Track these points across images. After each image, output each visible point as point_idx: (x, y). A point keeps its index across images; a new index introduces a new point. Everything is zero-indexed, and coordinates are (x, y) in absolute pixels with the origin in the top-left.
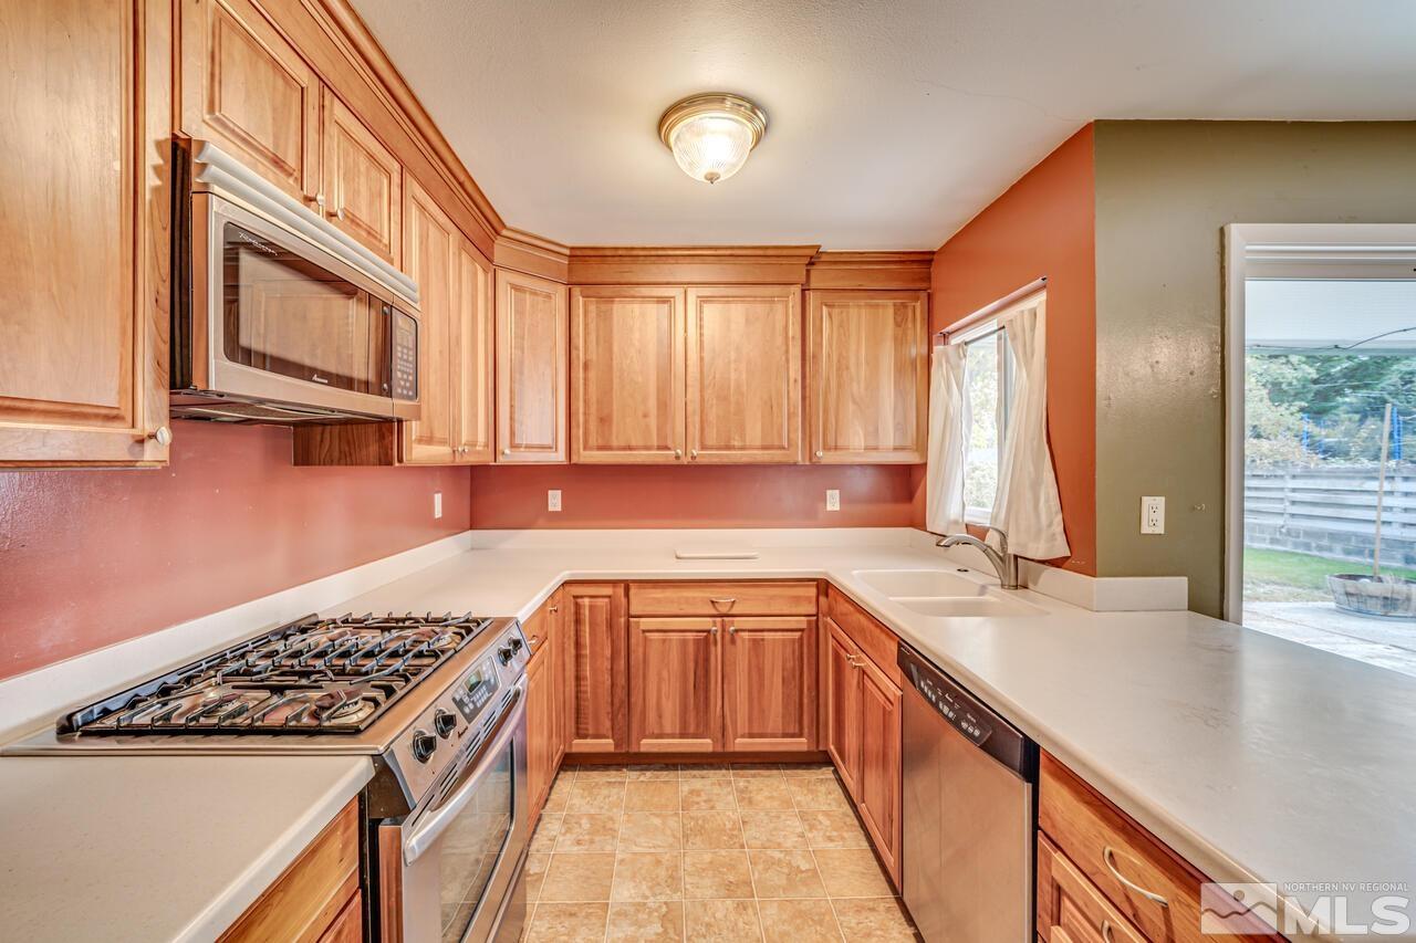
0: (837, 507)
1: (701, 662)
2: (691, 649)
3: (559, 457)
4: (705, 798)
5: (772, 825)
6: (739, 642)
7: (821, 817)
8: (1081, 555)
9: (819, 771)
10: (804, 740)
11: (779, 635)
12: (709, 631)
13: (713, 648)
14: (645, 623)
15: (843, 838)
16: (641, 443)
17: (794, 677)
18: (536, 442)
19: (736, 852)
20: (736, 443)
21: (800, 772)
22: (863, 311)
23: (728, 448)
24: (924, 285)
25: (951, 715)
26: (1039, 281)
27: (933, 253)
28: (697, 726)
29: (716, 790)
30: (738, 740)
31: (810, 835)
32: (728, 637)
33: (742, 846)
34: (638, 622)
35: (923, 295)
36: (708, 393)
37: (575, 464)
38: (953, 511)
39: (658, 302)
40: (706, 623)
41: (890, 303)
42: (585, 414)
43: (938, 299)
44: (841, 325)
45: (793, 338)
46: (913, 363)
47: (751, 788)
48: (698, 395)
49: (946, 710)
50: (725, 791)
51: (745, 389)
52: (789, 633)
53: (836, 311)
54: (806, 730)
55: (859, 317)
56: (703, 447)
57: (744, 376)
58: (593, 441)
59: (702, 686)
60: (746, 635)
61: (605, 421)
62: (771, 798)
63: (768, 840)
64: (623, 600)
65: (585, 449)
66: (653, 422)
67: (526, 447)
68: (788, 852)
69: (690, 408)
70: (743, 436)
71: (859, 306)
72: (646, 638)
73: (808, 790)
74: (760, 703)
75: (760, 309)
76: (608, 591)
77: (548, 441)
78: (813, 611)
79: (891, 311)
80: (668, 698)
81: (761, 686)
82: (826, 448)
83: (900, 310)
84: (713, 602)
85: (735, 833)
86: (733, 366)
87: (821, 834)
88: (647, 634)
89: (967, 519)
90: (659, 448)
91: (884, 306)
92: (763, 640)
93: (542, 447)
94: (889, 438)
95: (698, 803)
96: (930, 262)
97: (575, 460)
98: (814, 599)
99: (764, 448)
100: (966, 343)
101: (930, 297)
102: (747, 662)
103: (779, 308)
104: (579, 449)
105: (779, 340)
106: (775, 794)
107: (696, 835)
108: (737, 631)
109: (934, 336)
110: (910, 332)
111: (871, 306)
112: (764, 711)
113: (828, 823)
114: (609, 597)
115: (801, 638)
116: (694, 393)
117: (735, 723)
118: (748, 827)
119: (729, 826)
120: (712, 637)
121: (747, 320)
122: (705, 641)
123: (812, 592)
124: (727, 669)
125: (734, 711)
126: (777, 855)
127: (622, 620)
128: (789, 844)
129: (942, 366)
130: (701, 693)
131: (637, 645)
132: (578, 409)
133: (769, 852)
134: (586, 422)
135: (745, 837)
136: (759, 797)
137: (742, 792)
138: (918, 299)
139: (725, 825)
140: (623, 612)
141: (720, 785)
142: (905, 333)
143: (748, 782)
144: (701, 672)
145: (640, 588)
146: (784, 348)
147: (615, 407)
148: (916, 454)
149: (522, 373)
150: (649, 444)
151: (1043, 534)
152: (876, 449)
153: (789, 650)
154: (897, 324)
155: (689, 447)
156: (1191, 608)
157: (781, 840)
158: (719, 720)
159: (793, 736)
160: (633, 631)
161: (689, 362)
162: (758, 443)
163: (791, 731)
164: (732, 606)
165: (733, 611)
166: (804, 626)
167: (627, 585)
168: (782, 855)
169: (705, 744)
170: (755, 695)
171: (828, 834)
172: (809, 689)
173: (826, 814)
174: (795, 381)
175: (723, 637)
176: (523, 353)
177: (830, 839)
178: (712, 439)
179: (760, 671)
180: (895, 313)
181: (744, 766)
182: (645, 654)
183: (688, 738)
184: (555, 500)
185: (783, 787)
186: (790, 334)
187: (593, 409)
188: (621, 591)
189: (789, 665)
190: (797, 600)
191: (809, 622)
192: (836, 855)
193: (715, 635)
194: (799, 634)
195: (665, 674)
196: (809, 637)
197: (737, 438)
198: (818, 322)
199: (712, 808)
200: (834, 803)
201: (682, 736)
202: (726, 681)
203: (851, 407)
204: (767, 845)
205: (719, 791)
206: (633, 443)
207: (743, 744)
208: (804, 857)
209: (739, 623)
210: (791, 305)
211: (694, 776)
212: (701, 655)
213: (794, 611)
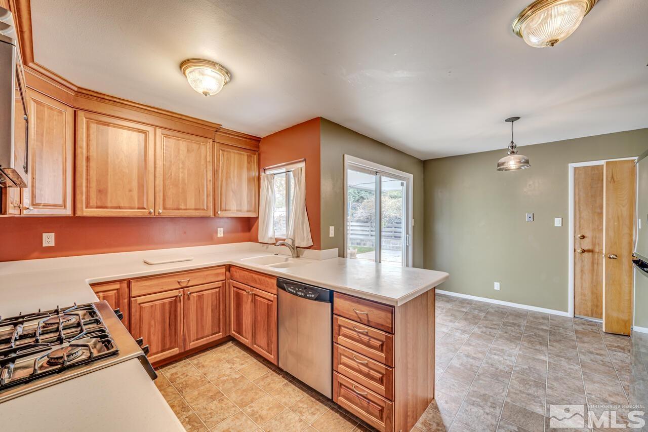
0: (222, 235)
1: (173, 312)
2: (167, 307)
3: (68, 212)
4: (180, 374)
5: (217, 370)
6: (191, 298)
7: (235, 359)
8: (316, 244)
9: (226, 345)
10: (221, 333)
11: (210, 291)
12: (176, 297)
13: (179, 304)
14: (140, 300)
15: (247, 362)
16: (127, 205)
17: (216, 309)
18: (51, 202)
19: (207, 385)
20: (182, 207)
21: (218, 348)
22: (236, 155)
23: (178, 209)
24: (257, 150)
25: (302, 294)
26: (302, 159)
27: (261, 138)
28: (171, 343)
29: (185, 369)
30: (191, 344)
31: (234, 366)
32: (186, 297)
33: (209, 382)
34: (137, 300)
35: (257, 153)
36: (167, 182)
37: (79, 217)
38: (270, 234)
39: (139, 132)
40: (176, 293)
41: (246, 154)
42: (87, 187)
43: (262, 156)
44: (227, 159)
45: (209, 162)
46: (254, 178)
47: (200, 362)
48: (162, 183)
49: (300, 294)
50: (189, 367)
51: (186, 181)
52: (214, 290)
53: (225, 153)
54: (221, 329)
55: (235, 158)
56: (164, 208)
57: (186, 176)
58: (93, 202)
59: (173, 323)
60: (195, 294)
61: (102, 192)
62: (212, 361)
63: (219, 375)
64: (127, 290)
65: (87, 207)
66: (135, 193)
67: (44, 205)
68: (228, 376)
69: (157, 189)
70: (186, 204)
71: (234, 153)
72: (141, 307)
73: (226, 353)
74: (201, 323)
75: (195, 146)
76: (117, 286)
77: (60, 202)
78: (224, 278)
79: (246, 157)
80: (154, 335)
81: (202, 315)
82: (221, 210)
83: (249, 157)
84: (178, 282)
85: (203, 379)
86: (181, 170)
87: (238, 364)
88: (142, 305)
89: (276, 237)
90: (139, 208)
91: (244, 155)
92: (203, 295)
93: (55, 206)
94: (245, 207)
95: (178, 377)
96: (259, 141)
97: (79, 213)
98: (224, 274)
99: (196, 209)
100: (274, 174)
101: (259, 154)
102: (195, 307)
103: (203, 148)
104: (82, 208)
105: (203, 162)
106: (213, 359)
107: (185, 389)
108: (190, 293)
109: (261, 169)
110: (253, 166)
111: (239, 154)
112: (203, 326)
113: (239, 360)
114: (118, 289)
115: (219, 290)
116: (159, 181)
117: (189, 336)
118: (207, 375)
119: (199, 378)
120: (178, 298)
121: (188, 150)
122: (175, 301)
123: (224, 270)
124: (186, 312)
125: (189, 331)
126: (225, 378)
127: (126, 301)
128: (228, 372)
129: (265, 181)
130: (173, 328)
131: (136, 311)
132: (82, 184)
133: (221, 379)
134: (88, 192)
135: (208, 379)
136: (206, 363)
137: (197, 364)
138: (255, 154)
139: (196, 379)
140: (126, 297)
141: (185, 366)
142: (251, 167)
143: (198, 360)
144: (172, 317)
145: (137, 281)
146: (205, 166)
147: (109, 185)
148: (254, 213)
149: (41, 158)
150: (132, 206)
151: (305, 239)
152: (240, 211)
153: (214, 297)
154: (248, 163)
155: (157, 208)
156: (339, 256)
157: (224, 373)
158: (182, 338)
159: (216, 333)
160: (133, 305)
161: (157, 166)
162: (193, 207)
163: (215, 331)
164: (188, 283)
165: (189, 285)
166: (221, 285)
167: (129, 282)
168: (227, 377)
169: (176, 351)
170: (199, 320)
171: (241, 363)
172: (222, 311)
173: (237, 357)
174: (210, 181)
175: (184, 297)
176: (42, 145)
177: (242, 364)
178: (169, 204)
179: (202, 309)
180: (248, 158)
181: (192, 355)
182: (140, 316)
183: (165, 351)
184: (49, 239)
185: (214, 356)
186: (208, 160)
187: (94, 185)
188: (125, 285)
189: (214, 303)
190: (218, 274)
191: (223, 283)
192: (247, 368)
193: (180, 297)
194: (218, 289)
195: (153, 323)
196: (223, 290)
197: (182, 205)
198: (218, 156)
199: (186, 376)
200: (237, 353)
201: (163, 351)
202: (185, 318)
203: (231, 194)
204: (219, 377)
205: (186, 369)
206: (122, 205)
207: (194, 345)
208: (235, 374)
209: (192, 289)
210: (208, 147)
211: (170, 368)
212: (173, 309)
213: (217, 280)
